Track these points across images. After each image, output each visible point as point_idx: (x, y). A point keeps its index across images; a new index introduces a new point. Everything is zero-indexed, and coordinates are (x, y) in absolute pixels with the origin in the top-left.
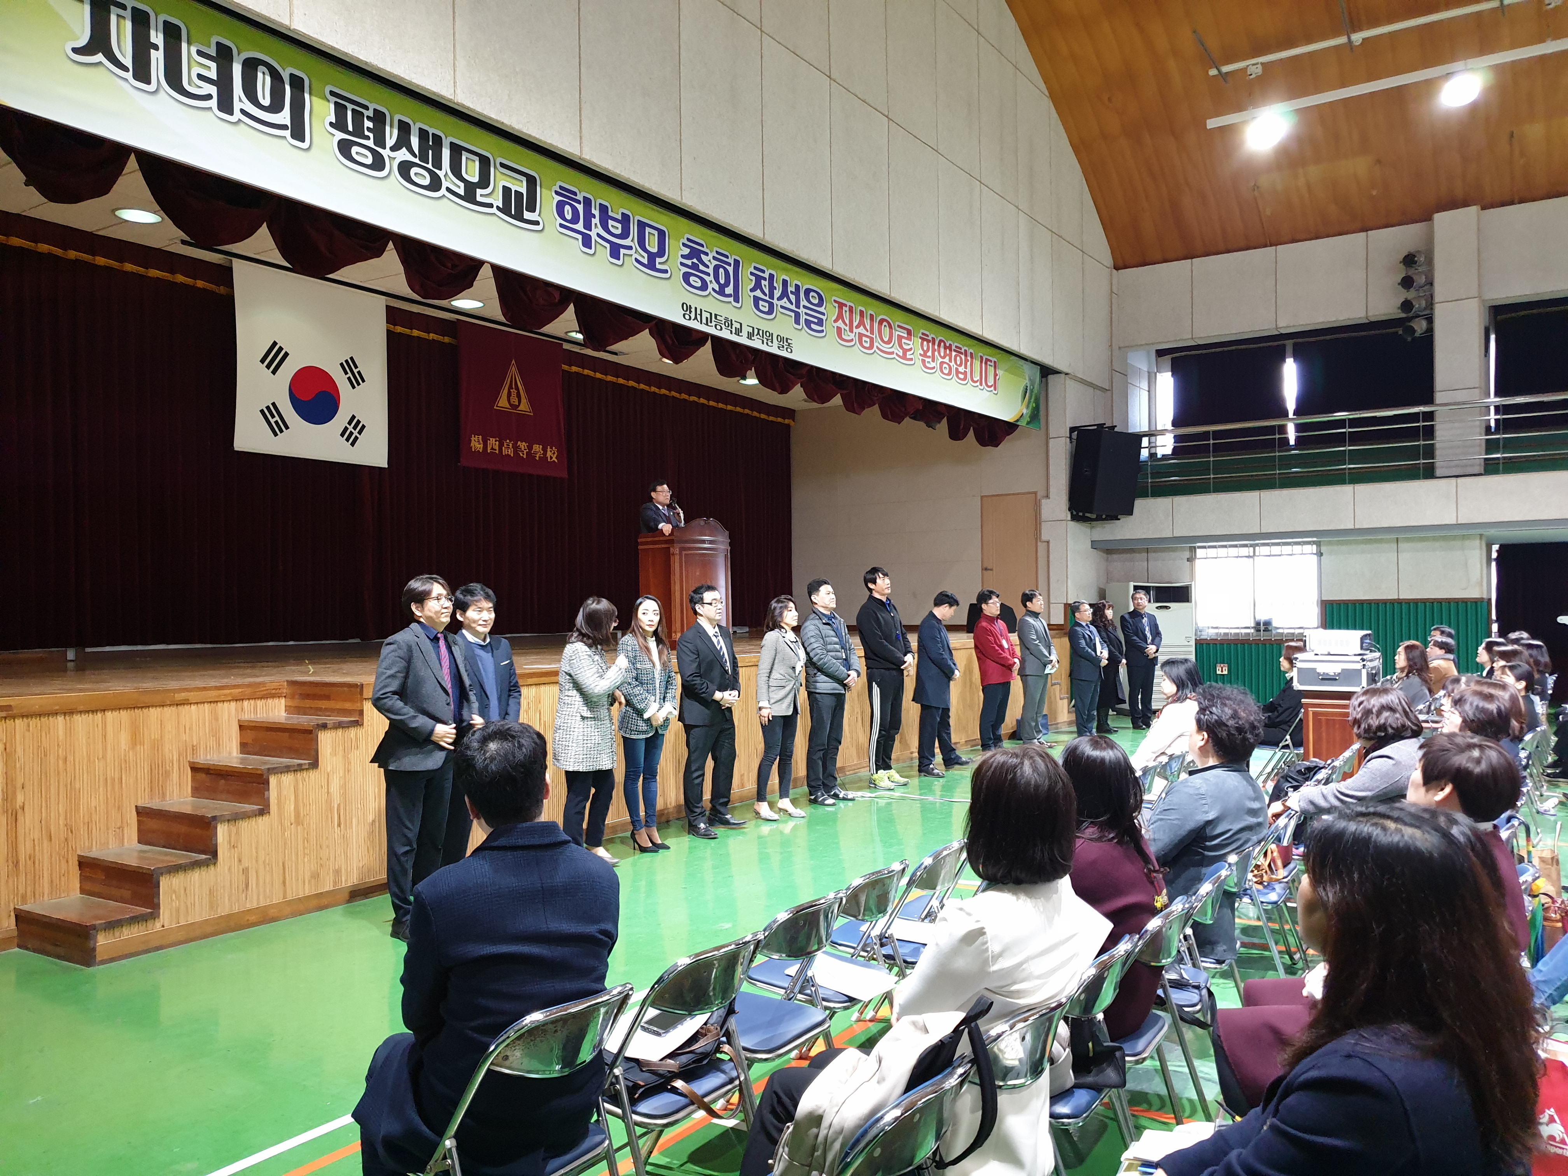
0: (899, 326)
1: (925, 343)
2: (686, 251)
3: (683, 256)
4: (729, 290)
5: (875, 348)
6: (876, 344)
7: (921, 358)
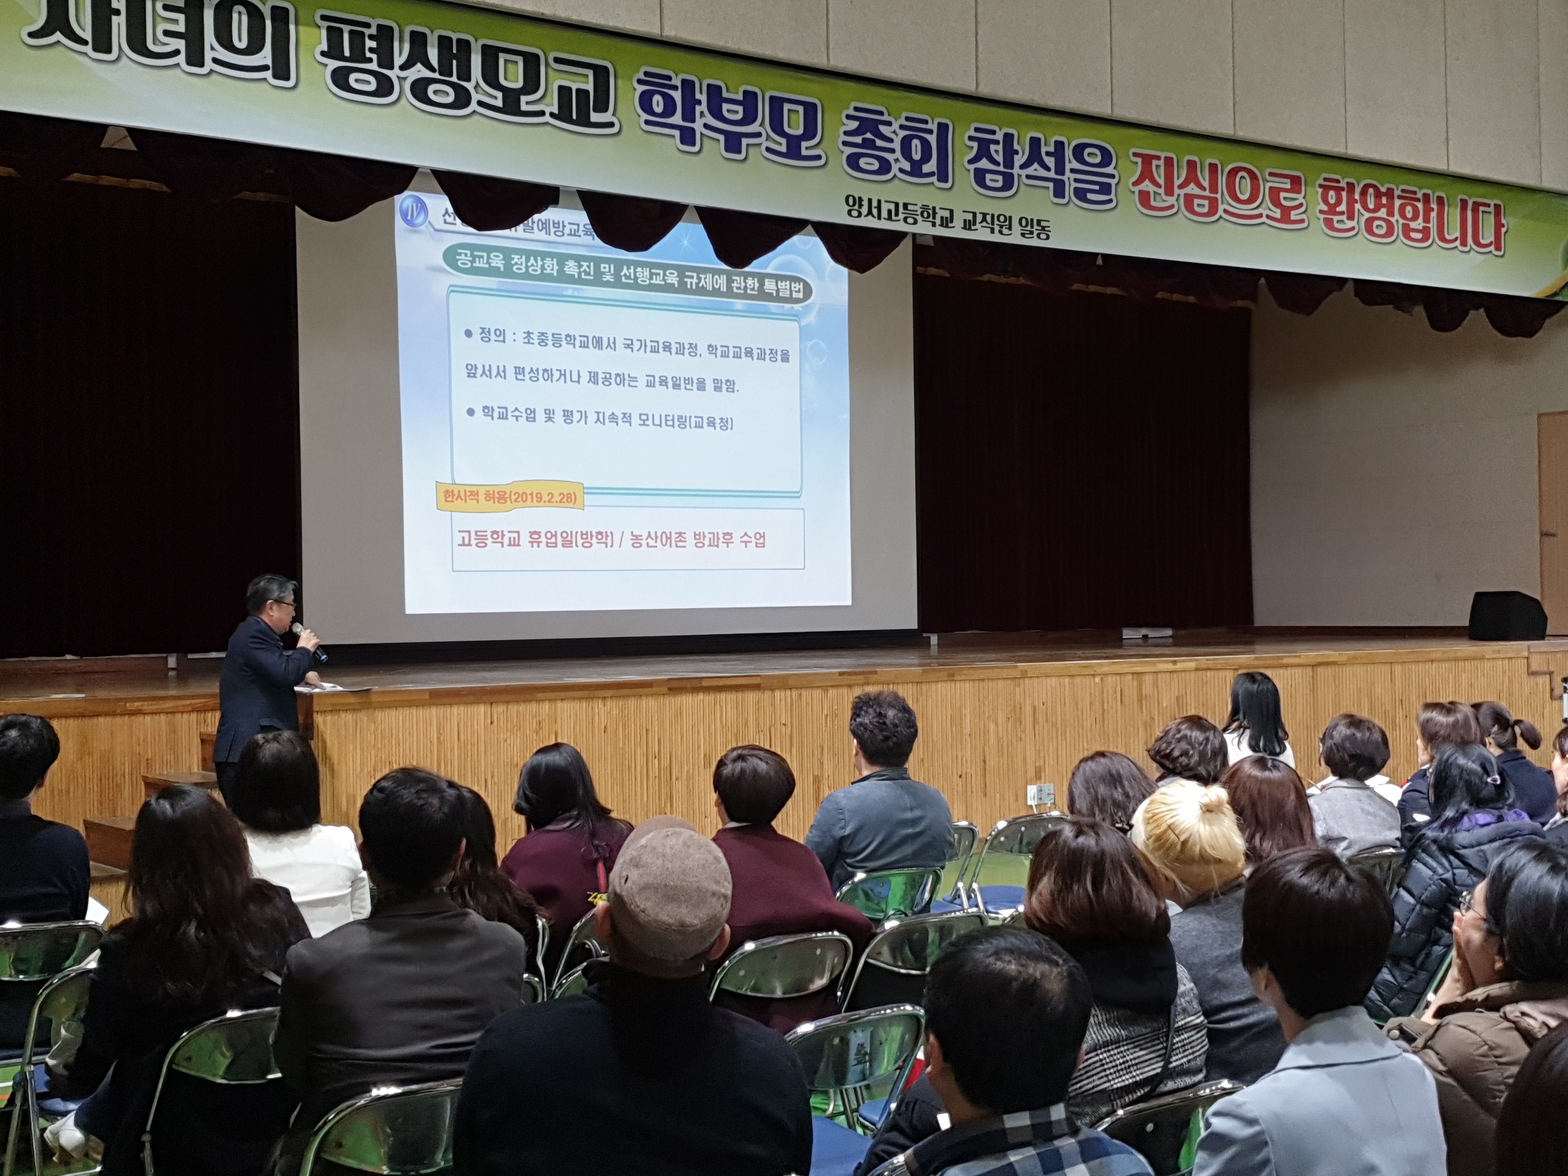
0: (1271, 174)
1: (1332, 193)
2: (854, 125)
3: (846, 133)
4: (931, 166)
5: (1220, 212)
6: (1221, 207)
7: (1322, 217)
